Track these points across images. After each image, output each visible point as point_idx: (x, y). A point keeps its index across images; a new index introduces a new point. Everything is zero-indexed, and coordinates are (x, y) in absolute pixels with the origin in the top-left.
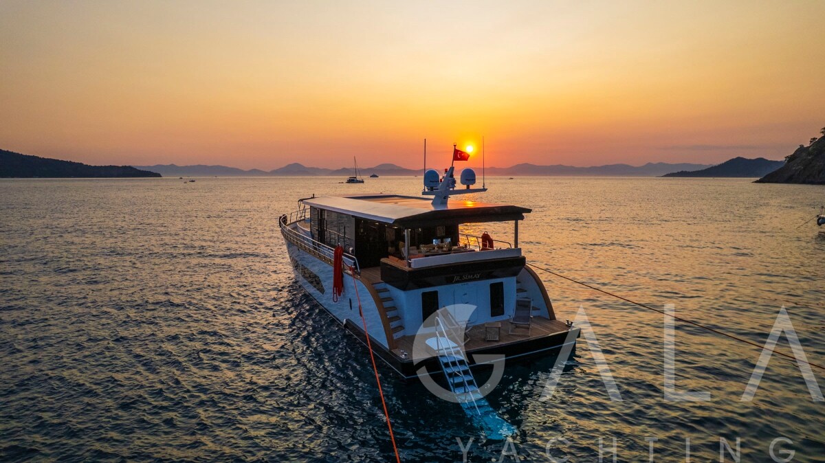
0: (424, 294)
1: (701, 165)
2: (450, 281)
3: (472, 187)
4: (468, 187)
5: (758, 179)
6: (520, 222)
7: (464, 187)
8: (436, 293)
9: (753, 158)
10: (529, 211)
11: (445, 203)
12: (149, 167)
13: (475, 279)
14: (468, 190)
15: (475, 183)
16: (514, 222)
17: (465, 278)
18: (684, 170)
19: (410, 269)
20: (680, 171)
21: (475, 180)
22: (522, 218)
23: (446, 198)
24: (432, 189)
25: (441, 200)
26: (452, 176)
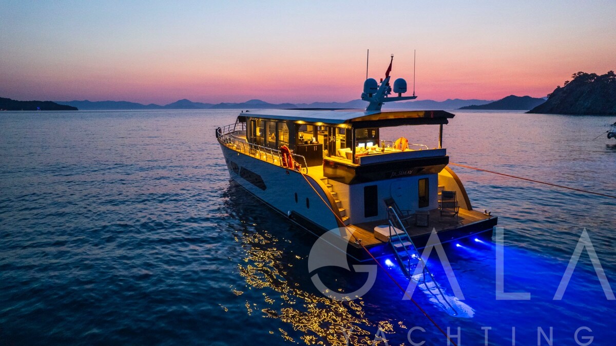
0: (366, 188)
2: (388, 177)
3: (403, 95)
4: (400, 95)
5: (528, 111)
7: (396, 95)
8: (375, 187)
9: (522, 96)
10: (452, 116)
11: (379, 110)
12: (67, 102)
13: (408, 175)
14: (400, 98)
15: (406, 91)
16: (439, 126)
17: (400, 174)
19: (356, 165)
21: (406, 89)
22: (447, 122)
23: (380, 105)
24: (371, 95)
25: (376, 106)
26: (388, 84)
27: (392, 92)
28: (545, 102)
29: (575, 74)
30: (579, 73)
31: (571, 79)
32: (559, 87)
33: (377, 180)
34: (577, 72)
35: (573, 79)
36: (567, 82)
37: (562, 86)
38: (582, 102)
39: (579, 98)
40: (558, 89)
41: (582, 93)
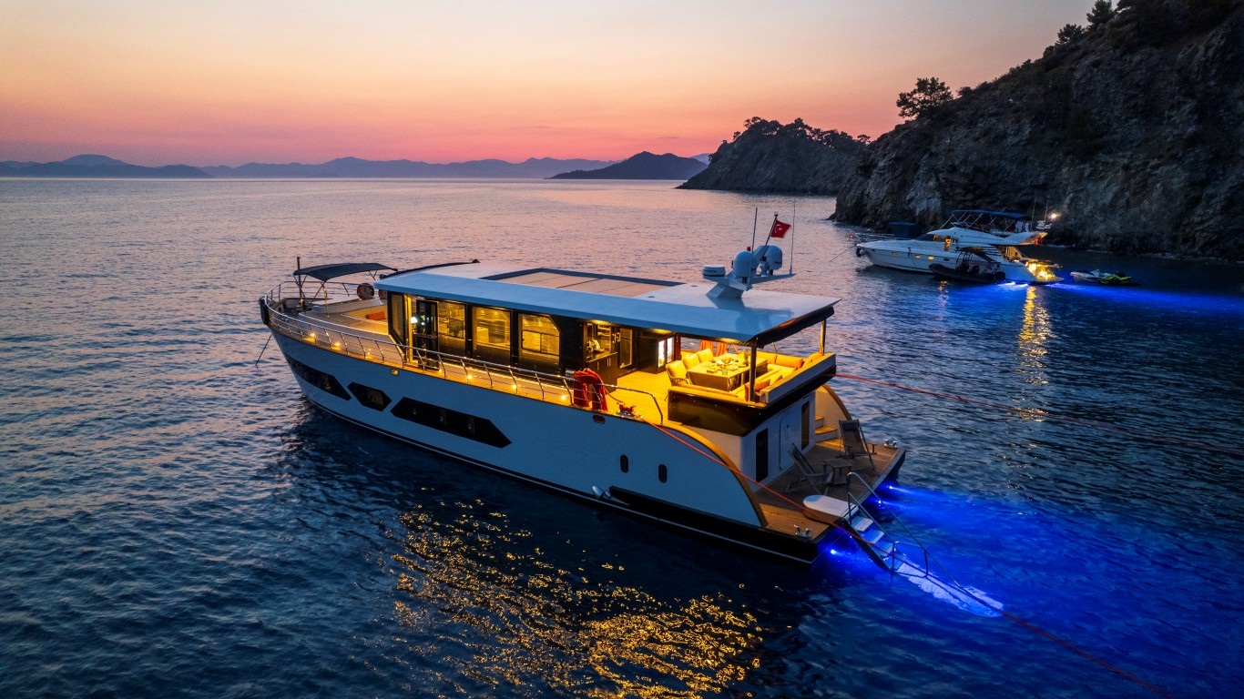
3: (775, 273)
4: (771, 272)
5: (680, 183)
8: (766, 431)
19: (761, 405)
20: (574, 170)
26: (764, 258)
28: (706, 167)
29: (748, 121)
30: (755, 119)
31: (743, 129)
32: (725, 142)
34: (751, 118)
35: (746, 129)
36: (738, 133)
37: (731, 140)
38: (762, 170)
39: (757, 162)
40: (725, 146)
41: (762, 155)
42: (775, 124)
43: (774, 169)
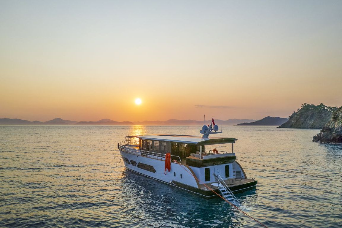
0: (205, 169)
1: (252, 120)
2: (213, 164)
3: (217, 131)
4: (216, 131)
5: (279, 126)
6: (234, 143)
7: (215, 131)
9: (274, 117)
10: (236, 140)
11: (207, 137)
13: (221, 164)
14: (216, 133)
16: (232, 144)
17: (218, 163)
18: (246, 122)
19: (202, 160)
20: (244, 123)
21: (218, 129)
22: (235, 142)
23: (208, 135)
24: (205, 132)
25: (206, 136)
26: (211, 127)
27: (213, 130)
28: (288, 120)
29: (302, 105)
30: (305, 104)
31: (301, 108)
32: (294, 112)
33: (210, 166)
36: (299, 109)
37: (296, 111)
38: (308, 121)
39: (306, 118)
40: (294, 114)
41: (308, 116)
42: (313, 106)
43: (313, 121)
